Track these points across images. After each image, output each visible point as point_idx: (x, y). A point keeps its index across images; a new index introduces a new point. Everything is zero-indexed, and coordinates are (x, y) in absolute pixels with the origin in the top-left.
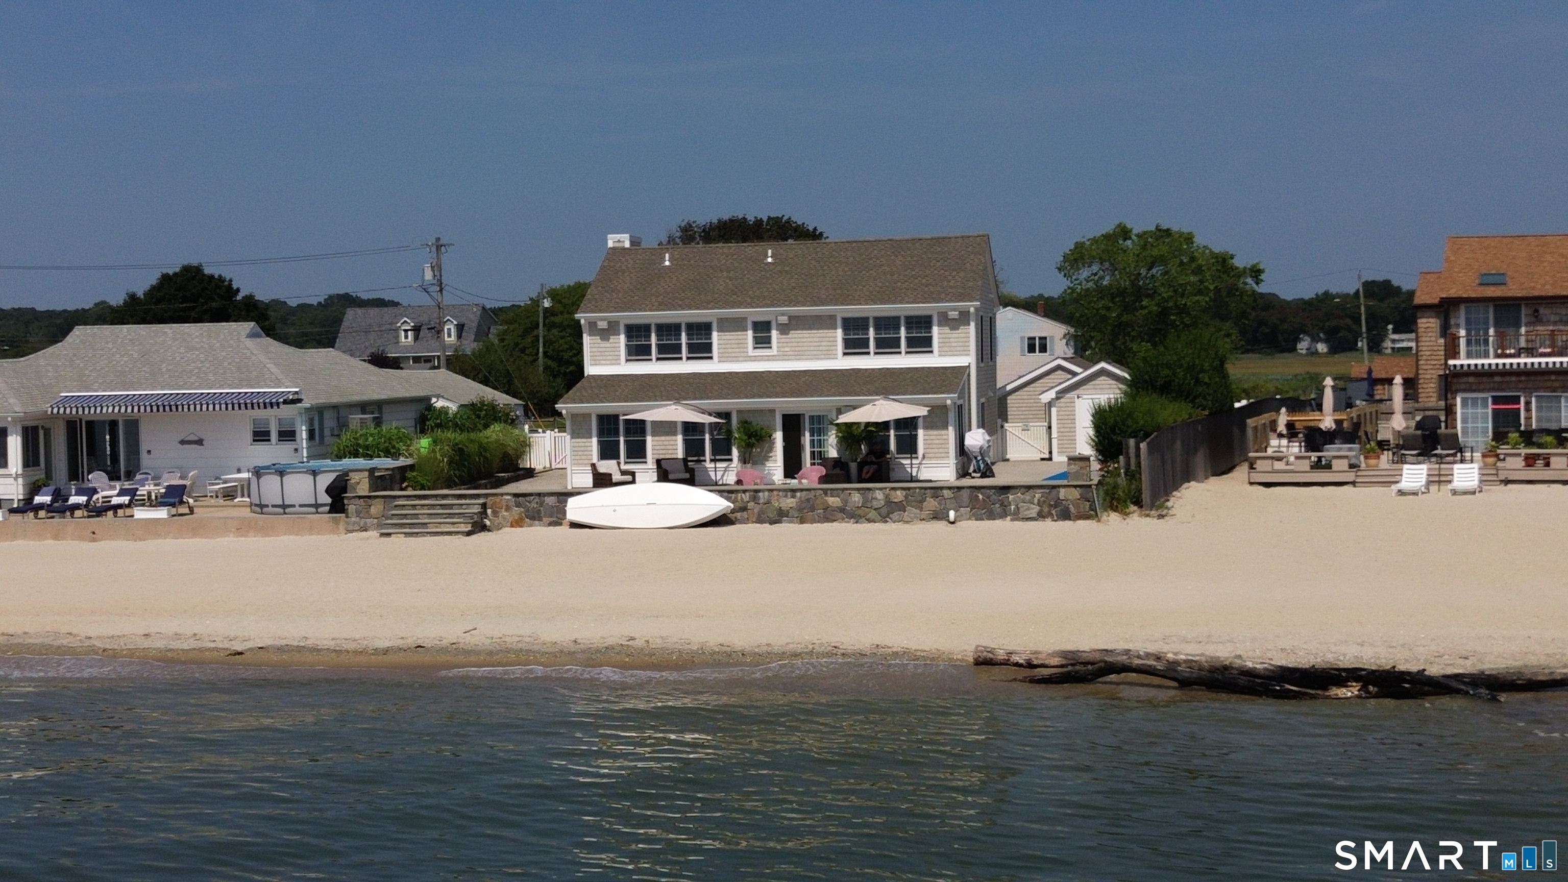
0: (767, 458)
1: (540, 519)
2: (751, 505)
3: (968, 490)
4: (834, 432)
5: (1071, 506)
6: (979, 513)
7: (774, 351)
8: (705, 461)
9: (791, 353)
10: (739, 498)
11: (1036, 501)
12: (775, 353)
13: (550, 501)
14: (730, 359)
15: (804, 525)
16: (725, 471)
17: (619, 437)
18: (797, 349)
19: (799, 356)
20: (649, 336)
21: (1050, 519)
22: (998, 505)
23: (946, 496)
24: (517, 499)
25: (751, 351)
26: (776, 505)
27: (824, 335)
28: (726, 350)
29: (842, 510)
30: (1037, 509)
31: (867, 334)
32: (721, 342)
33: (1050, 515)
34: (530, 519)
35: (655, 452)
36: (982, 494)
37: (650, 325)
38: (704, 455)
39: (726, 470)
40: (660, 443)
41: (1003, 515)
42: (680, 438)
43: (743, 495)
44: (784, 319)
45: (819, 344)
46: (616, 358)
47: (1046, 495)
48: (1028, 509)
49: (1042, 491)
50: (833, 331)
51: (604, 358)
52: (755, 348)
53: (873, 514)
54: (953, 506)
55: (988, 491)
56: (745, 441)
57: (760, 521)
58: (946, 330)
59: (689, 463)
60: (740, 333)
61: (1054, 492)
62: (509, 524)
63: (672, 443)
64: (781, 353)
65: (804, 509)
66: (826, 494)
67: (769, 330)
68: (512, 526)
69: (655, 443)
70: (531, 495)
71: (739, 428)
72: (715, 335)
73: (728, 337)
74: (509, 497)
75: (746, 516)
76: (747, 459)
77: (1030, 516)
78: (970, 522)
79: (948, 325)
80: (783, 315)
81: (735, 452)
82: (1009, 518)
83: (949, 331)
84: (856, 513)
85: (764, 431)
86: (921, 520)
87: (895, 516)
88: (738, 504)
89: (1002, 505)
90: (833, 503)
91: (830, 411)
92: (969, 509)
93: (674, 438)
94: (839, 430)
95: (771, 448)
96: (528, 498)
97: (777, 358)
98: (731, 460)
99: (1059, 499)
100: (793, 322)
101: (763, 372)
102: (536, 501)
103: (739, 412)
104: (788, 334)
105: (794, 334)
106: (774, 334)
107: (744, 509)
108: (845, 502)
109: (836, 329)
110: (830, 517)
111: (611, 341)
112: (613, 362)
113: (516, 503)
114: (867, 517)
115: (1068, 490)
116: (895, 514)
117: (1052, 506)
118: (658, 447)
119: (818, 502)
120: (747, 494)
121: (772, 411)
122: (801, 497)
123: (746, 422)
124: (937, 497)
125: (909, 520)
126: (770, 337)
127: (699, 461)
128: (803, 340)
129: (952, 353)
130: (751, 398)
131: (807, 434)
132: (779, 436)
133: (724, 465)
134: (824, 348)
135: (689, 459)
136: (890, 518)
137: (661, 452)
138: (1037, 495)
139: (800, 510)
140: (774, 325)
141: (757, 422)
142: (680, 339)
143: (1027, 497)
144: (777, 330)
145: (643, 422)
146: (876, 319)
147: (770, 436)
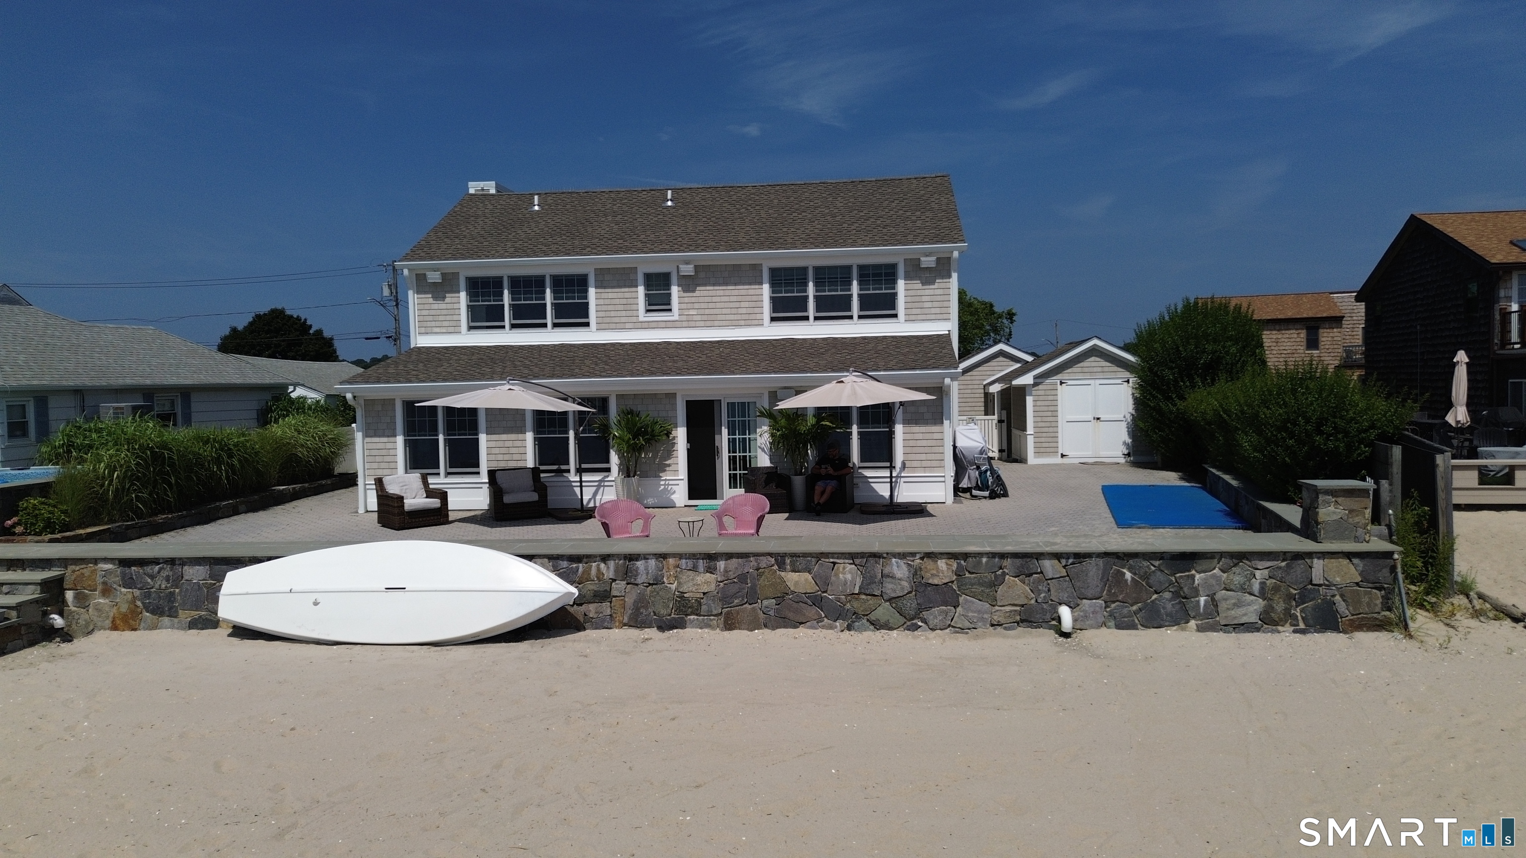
0: (663, 468)
1: (173, 614)
2: (619, 587)
3: (1101, 562)
4: (765, 428)
5: (1338, 598)
6: (1125, 611)
7: (675, 315)
8: (568, 471)
9: (699, 318)
10: (594, 572)
11: (1256, 587)
12: (676, 317)
13: (195, 574)
14: (613, 326)
15: (736, 633)
16: (599, 487)
17: (437, 435)
18: (707, 312)
19: (709, 322)
20: (501, 294)
21: (1288, 628)
22: (1167, 595)
23: (1050, 574)
24: (127, 570)
25: (642, 315)
26: (673, 587)
27: (743, 292)
28: (608, 314)
29: (817, 601)
30: (1258, 604)
31: (805, 291)
32: (601, 302)
33: (1288, 617)
34: (153, 612)
35: (492, 457)
36: (1130, 570)
37: (502, 277)
38: (568, 463)
39: (600, 485)
40: (500, 444)
41: (1179, 618)
42: (529, 436)
43: (602, 565)
44: (688, 270)
45: (737, 305)
46: (454, 323)
47: (1279, 574)
48: (1238, 605)
49: (1269, 564)
50: (757, 287)
51: (438, 324)
52: (648, 311)
53: (884, 611)
54: (1065, 596)
55: (1146, 563)
56: (628, 442)
57: (637, 622)
58: (917, 285)
59: (542, 475)
60: (626, 290)
61: (1300, 565)
62: (108, 623)
63: (519, 444)
64: (684, 318)
65: (734, 596)
66: (781, 566)
67: (668, 286)
68: (115, 628)
69: (493, 444)
70: (155, 561)
71: (619, 421)
72: (592, 292)
73: (610, 295)
74: (109, 566)
75: (608, 612)
76: (632, 468)
77: (1244, 620)
78: (1104, 630)
79: (920, 278)
80: (687, 263)
81: (614, 458)
82: (1193, 623)
83: (920, 286)
84: (848, 606)
85: (658, 427)
86: (992, 625)
87: (935, 614)
88: (591, 587)
89: (1177, 594)
90: (796, 583)
91: (760, 395)
92: (1101, 602)
93: (520, 436)
94: (774, 427)
95: (670, 452)
96: (148, 569)
97: (678, 324)
98: (608, 470)
99: (1311, 583)
100: (702, 275)
101: (658, 343)
102: (164, 574)
103: (620, 397)
104: (694, 291)
105: (702, 292)
106: (675, 290)
107: (603, 596)
108: (823, 582)
109: (761, 283)
110: (790, 615)
111: (447, 300)
112: (451, 329)
113: (123, 579)
114: (872, 617)
115: (1333, 563)
116: (935, 610)
117: (1291, 597)
118: (497, 451)
119: (763, 582)
120: (612, 564)
121: (671, 396)
122: (726, 571)
123: (631, 412)
124: (1030, 575)
125: (967, 624)
126: (670, 294)
127: (560, 472)
128: (715, 299)
129: (923, 317)
130: (638, 375)
131: (725, 431)
132: (681, 435)
133: (597, 477)
134: (744, 311)
135: (542, 468)
136: (925, 621)
137: (500, 457)
138: (1258, 574)
139: (725, 598)
140: (674, 278)
141: (648, 413)
142: (544, 299)
143: (1237, 577)
144: (678, 286)
145: (473, 412)
146: (818, 270)
147: (668, 434)
